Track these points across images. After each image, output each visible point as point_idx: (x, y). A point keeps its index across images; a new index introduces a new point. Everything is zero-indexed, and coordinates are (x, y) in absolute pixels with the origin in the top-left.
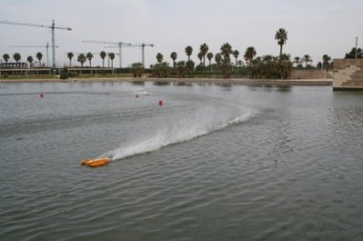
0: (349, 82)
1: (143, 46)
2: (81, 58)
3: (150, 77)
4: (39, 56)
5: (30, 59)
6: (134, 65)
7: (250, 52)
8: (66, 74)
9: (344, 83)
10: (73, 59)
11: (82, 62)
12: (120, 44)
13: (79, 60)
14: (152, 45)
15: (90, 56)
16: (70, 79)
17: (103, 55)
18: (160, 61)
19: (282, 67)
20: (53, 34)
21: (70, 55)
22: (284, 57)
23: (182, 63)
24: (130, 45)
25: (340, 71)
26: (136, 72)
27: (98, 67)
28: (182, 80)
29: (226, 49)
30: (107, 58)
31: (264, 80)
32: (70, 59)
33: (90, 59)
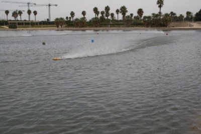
1: (49, 5)
2: (15, 14)
6: (57, 19)
10: (9, 14)
11: (15, 17)
13: (13, 16)
14: (56, 5)
15: (20, 13)
17: (29, 12)
21: (7, 12)
26: (59, 23)
27: (25, 21)
32: (7, 15)
33: (20, 15)
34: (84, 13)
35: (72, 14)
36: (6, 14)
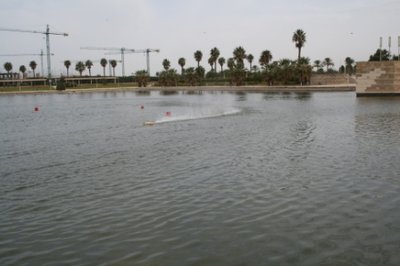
0: (373, 87)
1: (148, 51)
2: (80, 67)
3: (156, 85)
4: (33, 65)
5: (23, 69)
6: (138, 73)
7: (266, 56)
8: (63, 84)
9: (368, 89)
10: (70, 67)
11: (81, 71)
12: (122, 50)
13: (77, 69)
14: (157, 51)
15: (89, 64)
16: (67, 90)
17: (104, 62)
18: (166, 68)
19: (301, 72)
20: (48, 40)
21: (67, 64)
22: (303, 61)
23: (191, 69)
24: (133, 51)
25: (364, 76)
26: (141, 80)
27: (99, 76)
28: (191, 88)
29: (239, 53)
30: (108, 65)
31: (281, 87)
32: (68, 67)
33: (89, 68)
34: (182, 62)
35: (166, 63)
36: (65, 67)
